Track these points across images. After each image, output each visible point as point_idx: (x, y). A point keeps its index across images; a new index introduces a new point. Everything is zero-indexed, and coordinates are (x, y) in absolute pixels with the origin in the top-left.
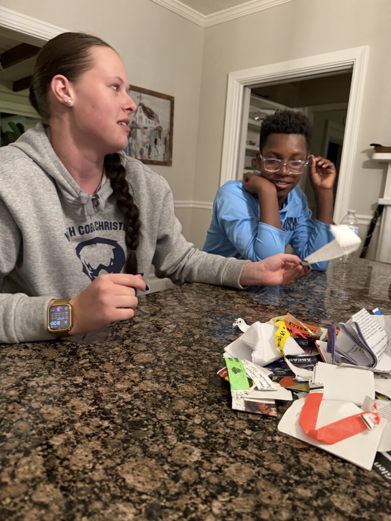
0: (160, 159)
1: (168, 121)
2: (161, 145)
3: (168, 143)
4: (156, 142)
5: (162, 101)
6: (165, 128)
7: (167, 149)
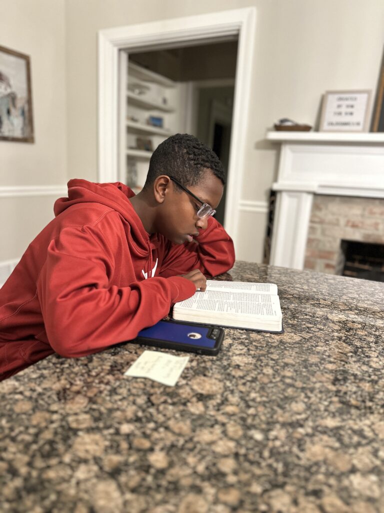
0: (18, 134)
1: (24, 86)
2: (17, 116)
3: (27, 114)
4: (9, 112)
5: (12, 59)
6: (21, 94)
7: (27, 121)
